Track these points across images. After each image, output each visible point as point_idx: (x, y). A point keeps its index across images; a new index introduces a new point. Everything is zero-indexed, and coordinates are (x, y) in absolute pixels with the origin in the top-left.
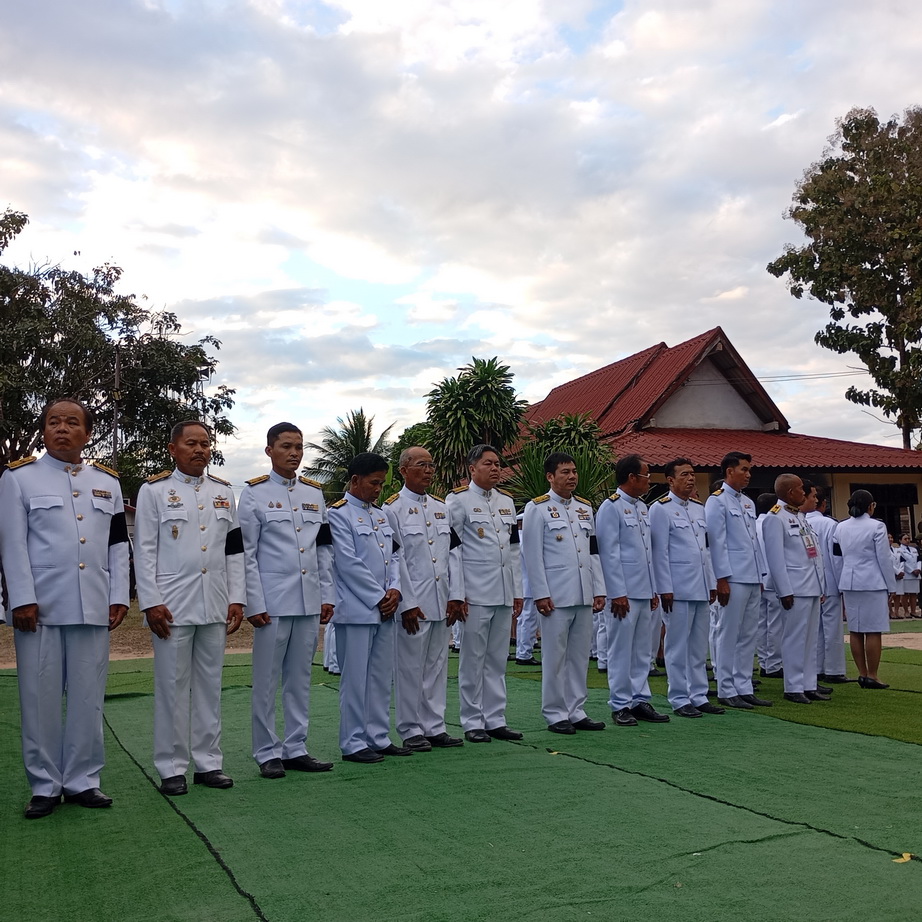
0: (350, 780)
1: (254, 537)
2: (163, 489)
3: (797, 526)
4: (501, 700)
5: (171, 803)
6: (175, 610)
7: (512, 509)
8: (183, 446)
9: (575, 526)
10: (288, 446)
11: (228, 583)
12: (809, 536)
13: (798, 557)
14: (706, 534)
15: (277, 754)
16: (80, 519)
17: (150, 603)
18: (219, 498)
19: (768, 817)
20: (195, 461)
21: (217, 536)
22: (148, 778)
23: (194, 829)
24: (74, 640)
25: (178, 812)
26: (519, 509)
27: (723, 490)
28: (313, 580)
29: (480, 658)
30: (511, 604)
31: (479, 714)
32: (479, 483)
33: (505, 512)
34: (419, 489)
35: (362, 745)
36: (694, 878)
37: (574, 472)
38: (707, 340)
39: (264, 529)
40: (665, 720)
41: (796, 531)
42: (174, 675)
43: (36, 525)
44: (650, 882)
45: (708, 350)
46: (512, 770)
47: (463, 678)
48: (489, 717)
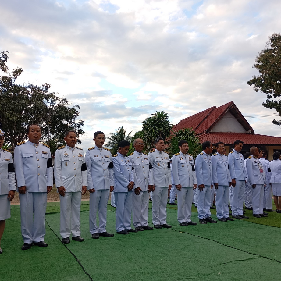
0: (119, 239)
1: (90, 166)
2: (63, 151)
3: (257, 163)
4: (165, 216)
5: (65, 246)
6: (66, 188)
7: (168, 157)
8: (68, 138)
9: (188, 162)
10: (100, 138)
11: (82, 180)
12: (260, 166)
13: (257, 173)
14: (228, 165)
15: (97, 231)
16: (38, 160)
17: (59, 185)
18: (79, 154)
19: (248, 253)
20: (72, 143)
21: (79, 165)
22: (58, 238)
23: (72, 254)
24: (37, 197)
25: (67, 249)
26: (170, 157)
27: (233, 152)
28: (108, 179)
29: (158, 203)
30: (168, 186)
31: (158, 220)
32: (158, 149)
33: (166, 158)
34: (140, 151)
35: (122, 229)
36: (224, 271)
37: (187, 146)
38: (229, 105)
39: (93, 163)
40: (216, 222)
41: (256, 164)
42: (66, 207)
43: (25, 162)
44: (211, 272)
45: (229, 108)
46: (168, 237)
47: (153, 209)
48: (161, 221)
